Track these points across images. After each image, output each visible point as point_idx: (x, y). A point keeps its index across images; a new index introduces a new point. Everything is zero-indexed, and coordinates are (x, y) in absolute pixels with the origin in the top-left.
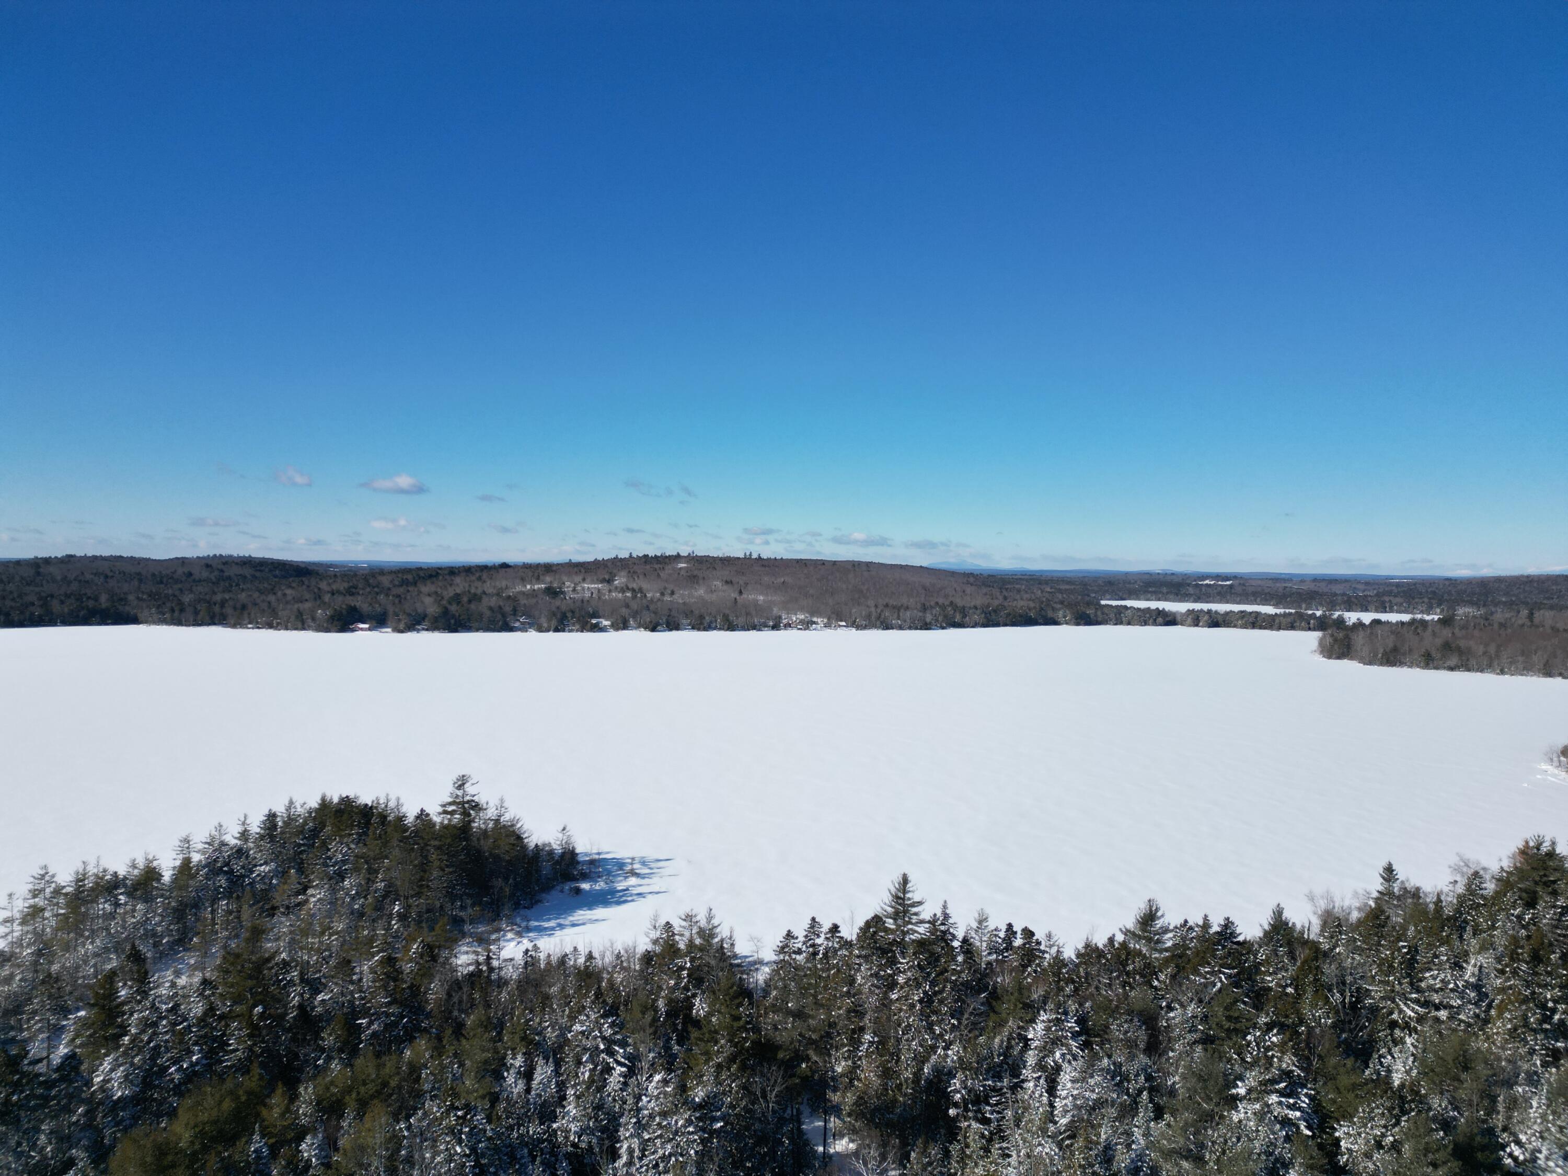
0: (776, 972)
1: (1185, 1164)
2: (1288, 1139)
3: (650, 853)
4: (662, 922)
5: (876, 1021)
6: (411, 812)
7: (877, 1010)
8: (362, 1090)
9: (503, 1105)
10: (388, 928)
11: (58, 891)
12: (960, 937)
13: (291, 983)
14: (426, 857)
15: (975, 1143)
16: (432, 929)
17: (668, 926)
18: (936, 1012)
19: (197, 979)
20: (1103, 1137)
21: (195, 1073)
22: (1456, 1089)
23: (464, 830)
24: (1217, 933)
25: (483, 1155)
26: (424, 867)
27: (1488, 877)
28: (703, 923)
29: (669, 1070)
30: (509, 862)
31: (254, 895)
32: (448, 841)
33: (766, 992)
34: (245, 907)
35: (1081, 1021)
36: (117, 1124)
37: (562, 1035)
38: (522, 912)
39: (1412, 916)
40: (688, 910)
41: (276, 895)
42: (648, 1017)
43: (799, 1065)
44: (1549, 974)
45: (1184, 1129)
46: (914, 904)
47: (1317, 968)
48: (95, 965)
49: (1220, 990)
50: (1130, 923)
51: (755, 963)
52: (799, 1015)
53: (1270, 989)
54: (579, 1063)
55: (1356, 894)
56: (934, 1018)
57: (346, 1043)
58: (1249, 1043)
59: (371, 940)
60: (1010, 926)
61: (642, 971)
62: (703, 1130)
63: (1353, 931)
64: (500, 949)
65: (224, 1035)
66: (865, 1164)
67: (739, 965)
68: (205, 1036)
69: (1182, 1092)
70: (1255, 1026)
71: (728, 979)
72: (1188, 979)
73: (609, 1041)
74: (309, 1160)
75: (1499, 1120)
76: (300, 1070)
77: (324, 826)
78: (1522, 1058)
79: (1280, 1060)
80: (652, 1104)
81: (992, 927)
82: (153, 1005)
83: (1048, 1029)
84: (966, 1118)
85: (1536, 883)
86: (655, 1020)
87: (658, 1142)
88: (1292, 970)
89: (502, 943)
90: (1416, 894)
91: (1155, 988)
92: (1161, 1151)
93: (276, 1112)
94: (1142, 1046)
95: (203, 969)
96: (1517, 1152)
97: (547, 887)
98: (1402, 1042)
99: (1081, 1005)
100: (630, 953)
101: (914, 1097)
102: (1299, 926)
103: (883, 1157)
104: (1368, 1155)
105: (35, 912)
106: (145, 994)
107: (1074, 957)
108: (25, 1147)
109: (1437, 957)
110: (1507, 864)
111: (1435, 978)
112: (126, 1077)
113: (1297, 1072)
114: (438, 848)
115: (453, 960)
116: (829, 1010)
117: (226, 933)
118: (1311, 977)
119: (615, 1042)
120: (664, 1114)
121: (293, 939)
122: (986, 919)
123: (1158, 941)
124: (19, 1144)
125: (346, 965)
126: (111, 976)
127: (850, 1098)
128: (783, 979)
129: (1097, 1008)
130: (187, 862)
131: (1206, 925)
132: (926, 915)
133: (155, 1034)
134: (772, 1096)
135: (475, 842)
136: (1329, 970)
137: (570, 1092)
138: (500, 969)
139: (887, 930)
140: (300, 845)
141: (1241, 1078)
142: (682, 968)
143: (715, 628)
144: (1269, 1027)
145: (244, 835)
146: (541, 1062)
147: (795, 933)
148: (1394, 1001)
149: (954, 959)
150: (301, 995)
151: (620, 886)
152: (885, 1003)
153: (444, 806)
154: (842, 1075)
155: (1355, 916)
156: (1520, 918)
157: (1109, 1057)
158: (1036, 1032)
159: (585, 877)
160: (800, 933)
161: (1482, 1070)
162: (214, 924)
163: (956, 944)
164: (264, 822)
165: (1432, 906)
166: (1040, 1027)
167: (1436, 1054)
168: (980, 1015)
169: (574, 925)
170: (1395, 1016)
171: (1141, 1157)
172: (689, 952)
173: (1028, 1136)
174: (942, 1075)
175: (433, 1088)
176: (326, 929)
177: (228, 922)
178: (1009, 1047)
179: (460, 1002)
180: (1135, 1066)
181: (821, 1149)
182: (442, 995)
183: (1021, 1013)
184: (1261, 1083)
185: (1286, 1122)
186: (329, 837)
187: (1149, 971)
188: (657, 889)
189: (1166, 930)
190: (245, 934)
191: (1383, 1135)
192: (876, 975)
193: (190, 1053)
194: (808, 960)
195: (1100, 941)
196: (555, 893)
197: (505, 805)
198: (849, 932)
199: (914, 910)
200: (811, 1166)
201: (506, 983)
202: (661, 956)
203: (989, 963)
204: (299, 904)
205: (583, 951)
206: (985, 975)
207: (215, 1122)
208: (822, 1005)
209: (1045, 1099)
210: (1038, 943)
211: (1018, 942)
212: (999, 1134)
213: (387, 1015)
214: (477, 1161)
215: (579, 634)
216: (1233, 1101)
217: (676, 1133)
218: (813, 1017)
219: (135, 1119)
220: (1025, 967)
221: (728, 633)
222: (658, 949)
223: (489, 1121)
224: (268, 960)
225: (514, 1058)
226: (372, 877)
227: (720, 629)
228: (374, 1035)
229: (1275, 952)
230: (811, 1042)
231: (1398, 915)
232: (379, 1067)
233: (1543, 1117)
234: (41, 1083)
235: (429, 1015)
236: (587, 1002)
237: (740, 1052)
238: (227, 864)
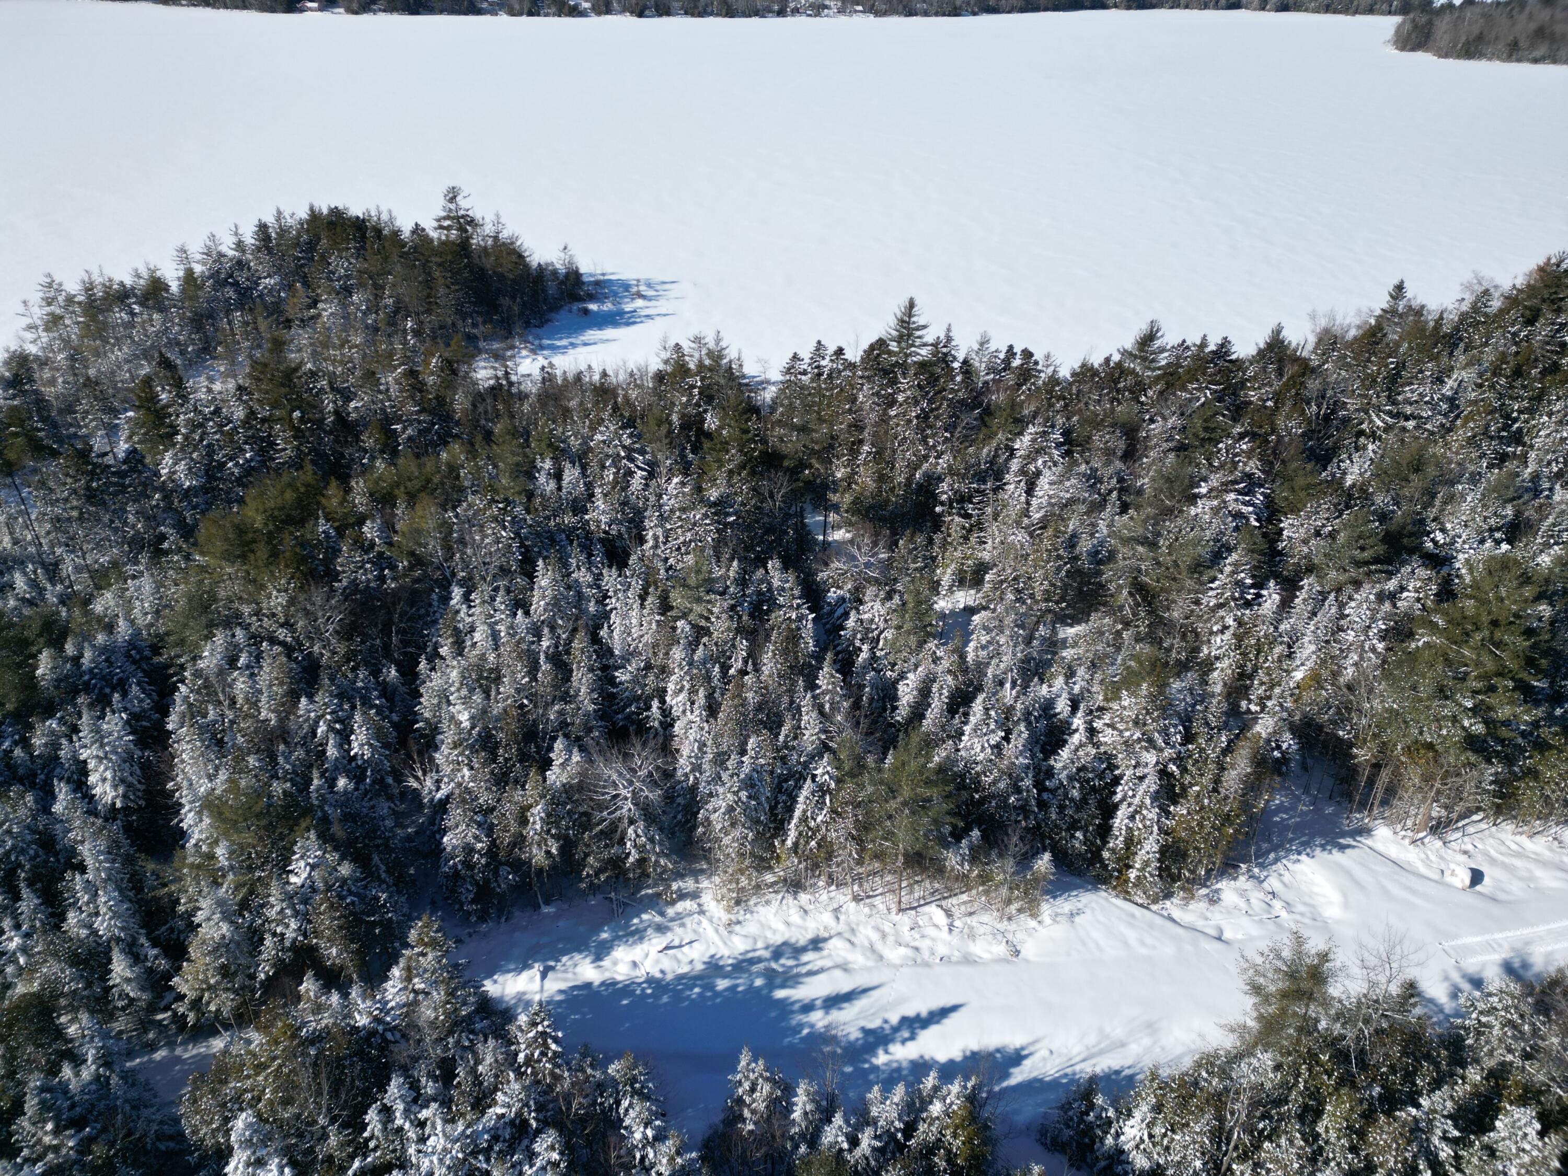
0: (782, 391)
1: (1140, 549)
2: (1237, 529)
3: (656, 276)
4: (671, 343)
5: (875, 435)
6: (406, 226)
7: (877, 424)
8: (409, 484)
9: (538, 500)
10: (405, 343)
11: (70, 300)
12: (961, 359)
13: (322, 390)
14: (429, 274)
15: (955, 533)
16: (448, 345)
17: (678, 347)
18: (930, 427)
19: (231, 385)
20: (1071, 527)
21: (253, 468)
22: (1402, 487)
23: (464, 245)
24: (1212, 352)
25: (527, 539)
26: (429, 284)
27: (1497, 295)
28: (712, 345)
29: (686, 475)
30: (513, 280)
31: (266, 307)
32: (449, 257)
33: (773, 409)
34: (260, 319)
35: (1066, 433)
36: (194, 508)
37: (585, 443)
38: (534, 330)
39: (1409, 333)
40: (696, 333)
41: (287, 308)
42: (664, 430)
43: (802, 471)
44: (1524, 387)
45: (1145, 521)
46: (918, 329)
47: (1302, 383)
48: (129, 371)
49: (1203, 405)
50: (1129, 343)
51: (762, 383)
52: (803, 429)
53: (1251, 403)
54: (603, 467)
55: (1359, 312)
56: (929, 432)
57: (386, 445)
58: (1219, 450)
59: (390, 354)
60: (1011, 347)
61: (655, 388)
62: (719, 522)
63: (1346, 348)
64: (517, 365)
65: (270, 435)
66: (859, 549)
67: (747, 385)
68: (253, 437)
69: (1148, 491)
70: (1228, 436)
71: (737, 397)
72: (1174, 394)
73: (629, 450)
74: (372, 540)
75: (1432, 512)
76: (349, 467)
77: (319, 239)
78: (1471, 461)
79: (1245, 464)
80: (672, 501)
81: (992, 349)
82: (196, 409)
83: (1034, 441)
84: (950, 514)
85: (1544, 301)
86: (670, 432)
87: (679, 531)
88: (1277, 385)
89: (518, 360)
90: (1419, 312)
91: (1142, 403)
92: (1121, 539)
93: (335, 502)
94: (1119, 454)
95: (235, 377)
96: (1439, 537)
97: (555, 307)
98: (1365, 448)
99: (1068, 419)
100: (643, 373)
101: (905, 499)
102: (1294, 345)
103: (875, 544)
104: (1305, 542)
105: (54, 321)
106: (185, 398)
107: (1068, 376)
108: (117, 523)
109: (1421, 372)
110: (1520, 282)
111: (1412, 391)
112: (190, 469)
113: (1258, 474)
114: (440, 265)
115: (473, 374)
116: (832, 425)
117: (247, 344)
118: (1293, 392)
119: (635, 451)
120: (683, 510)
121: (314, 351)
122: (988, 342)
123: (1153, 361)
124: (112, 522)
125: (370, 377)
126: (148, 381)
127: (848, 498)
128: (788, 398)
129: (1083, 422)
130: (189, 273)
131: (1203, 344)
132: (929, 337)
133: (204, 433)
134: (779, 497)
135: (476, 261)
136: (1313, 385)
137: (598, 491)
138: (520, 383)
139: (890, 353)
140: (299, 259)
141: (1205, 479)
142: (693, 387)
143: (711, 14)
144: (1242, 436)
145: (240, 246)
146: (568, 465)
147: (801, 356)
148: (1367, 413)
149: (953, 379)
150: (335, 402)
151: (628, 307)
152: (884, 419)
153: (438, 220)
154: (841, 480)
155: (1353, 333)
156: (1515, 335)
157: (1087, 463)
158: (1023, 444)
159: (591, 298)
160: (806, 354)
161: (1431, 471)
162: (234, 335)
163: (956, 365)
164: (256, 233)
165: (1432, 324)
166: (1026, 439)
167: (1393, 460)
168: (972, 429)
169: (585, 344)
170: (1364, 426)
171: (1101, 543)
172: (699, 373)
173: (1004, 528)
174: (933, 479)
175: (473, 485)
176: (344, 342)
177: (247, 333)
178: (996, 456)
179: (486, 412)
180: (1111, 469)
181: (821, 538)
182: (468, 405)
183: (1012, 427)
184: (1222, 484)
185: (1238, 515)
186: (327, 251)
187: (1139, 387)
188: (664, 311)
189: (1162, 350)
190: (267, 345)
191: (1324, 526)
192: (877, 394)
193: (243, 451)
194: (812, 380)
195: (1097, 360)
196: (563, 313)
197: (502, 220)
198: (854, 354)
199: (918, 333)
200: (812, 551)
201: (527, 396)
202: (673, 375)
203: (986, 383)
204: (312, 318)
205: (598, 370)
206: (981, 393)
207: (281, 509)
208: (825, 421)
209: (1023, 499)
210: (1036, 363)
211: (1016, 363)
212: (979, 526)
213: (419, 422)
214: (522, 545)
215: (556, 19)
216: (1193, 499)
217: (695, 524)
218: (816, 431)
219: (209, 504)
220: (1020, 385)
221: (727, 20)
222: (669, 369)
223: (528, 511)
224: (296, 369)
225: (543, 461)
226: (379, 293)
227: (718, 15)
228: (410, 439)
229: (1264, 369)
230: (813, 452)
231: (1395, 332)
232: (421, 466)
233: (1473, 510)
234: (114, 473)
235: (458, 423)
236: (606, 415)
237: (750, 460)
238: (231, 276)
